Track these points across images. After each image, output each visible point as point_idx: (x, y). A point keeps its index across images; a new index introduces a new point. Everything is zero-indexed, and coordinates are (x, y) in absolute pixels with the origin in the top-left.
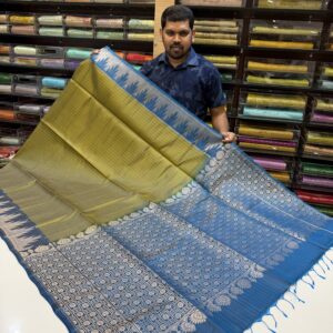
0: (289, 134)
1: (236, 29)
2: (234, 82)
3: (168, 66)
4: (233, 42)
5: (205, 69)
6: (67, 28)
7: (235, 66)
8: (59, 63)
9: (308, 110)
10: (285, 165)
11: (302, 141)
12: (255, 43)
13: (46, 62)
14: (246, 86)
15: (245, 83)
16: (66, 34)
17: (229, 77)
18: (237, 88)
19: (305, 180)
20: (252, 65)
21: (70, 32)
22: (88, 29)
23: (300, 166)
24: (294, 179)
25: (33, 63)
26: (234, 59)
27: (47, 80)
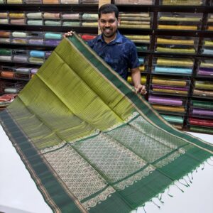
0: (183, 83)
1: (149, 18)
2: (149, 51)
3: (104, 43)
4: (148, 27)
5: (127, 45)
6: (44, 20)
7: (149, 41)
8: (40, 42)
9: (195, 68)
10: (181, 102)
11: (192, 87)
12: (161, 27)
13: (32, 42)
14: (156, 54)
15: (156, 52)
16: (44, 23)
17: (145, 48)
18: (151, 55)
19: (194, 111)
20: (160, 40)
21: (46, 22)
22: (57, 20)
23: (191, 102)
24: (187, 111)
25: (24, 42)
26: (148, 37)
27: (33, 52)
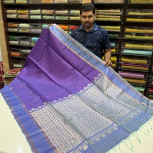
0: (145, 61)
1: (120, 13)
2: (119, 38)
4: (119, 20)
6: (42, 15)
7: (119, 30)
8: (39, 31)
10: (143, 76)
11: (151, 65)
12: (129, 20)
13: (33, 31)
14: (124, 40)
15: (124, 38)
16: (42, 18)
17: (117, 35)
18: (121, 41)
20: (127, 30)
21: (44, 17)
22: (52, 15)
23: (151, 76)
24: (148, 83)
25: (27, 31)
26: (119, 27)
27: (34, 39)
